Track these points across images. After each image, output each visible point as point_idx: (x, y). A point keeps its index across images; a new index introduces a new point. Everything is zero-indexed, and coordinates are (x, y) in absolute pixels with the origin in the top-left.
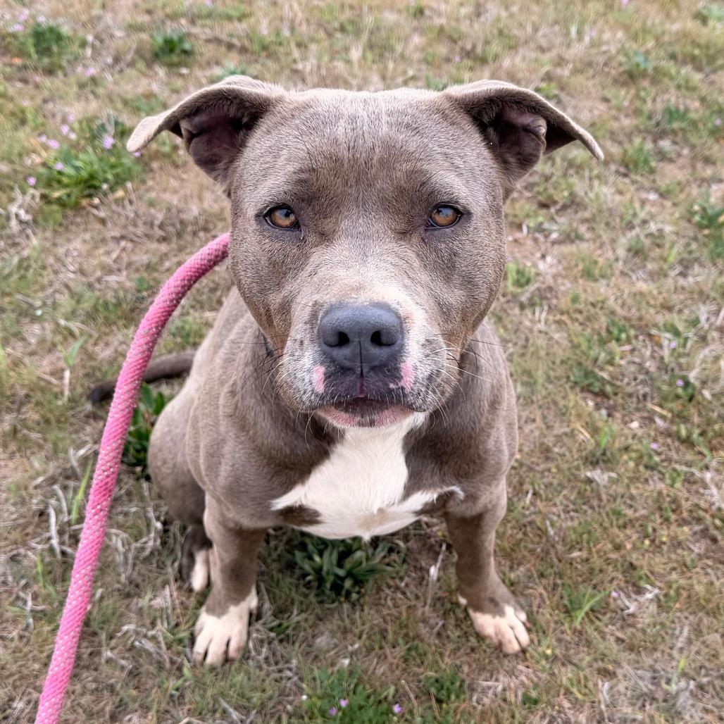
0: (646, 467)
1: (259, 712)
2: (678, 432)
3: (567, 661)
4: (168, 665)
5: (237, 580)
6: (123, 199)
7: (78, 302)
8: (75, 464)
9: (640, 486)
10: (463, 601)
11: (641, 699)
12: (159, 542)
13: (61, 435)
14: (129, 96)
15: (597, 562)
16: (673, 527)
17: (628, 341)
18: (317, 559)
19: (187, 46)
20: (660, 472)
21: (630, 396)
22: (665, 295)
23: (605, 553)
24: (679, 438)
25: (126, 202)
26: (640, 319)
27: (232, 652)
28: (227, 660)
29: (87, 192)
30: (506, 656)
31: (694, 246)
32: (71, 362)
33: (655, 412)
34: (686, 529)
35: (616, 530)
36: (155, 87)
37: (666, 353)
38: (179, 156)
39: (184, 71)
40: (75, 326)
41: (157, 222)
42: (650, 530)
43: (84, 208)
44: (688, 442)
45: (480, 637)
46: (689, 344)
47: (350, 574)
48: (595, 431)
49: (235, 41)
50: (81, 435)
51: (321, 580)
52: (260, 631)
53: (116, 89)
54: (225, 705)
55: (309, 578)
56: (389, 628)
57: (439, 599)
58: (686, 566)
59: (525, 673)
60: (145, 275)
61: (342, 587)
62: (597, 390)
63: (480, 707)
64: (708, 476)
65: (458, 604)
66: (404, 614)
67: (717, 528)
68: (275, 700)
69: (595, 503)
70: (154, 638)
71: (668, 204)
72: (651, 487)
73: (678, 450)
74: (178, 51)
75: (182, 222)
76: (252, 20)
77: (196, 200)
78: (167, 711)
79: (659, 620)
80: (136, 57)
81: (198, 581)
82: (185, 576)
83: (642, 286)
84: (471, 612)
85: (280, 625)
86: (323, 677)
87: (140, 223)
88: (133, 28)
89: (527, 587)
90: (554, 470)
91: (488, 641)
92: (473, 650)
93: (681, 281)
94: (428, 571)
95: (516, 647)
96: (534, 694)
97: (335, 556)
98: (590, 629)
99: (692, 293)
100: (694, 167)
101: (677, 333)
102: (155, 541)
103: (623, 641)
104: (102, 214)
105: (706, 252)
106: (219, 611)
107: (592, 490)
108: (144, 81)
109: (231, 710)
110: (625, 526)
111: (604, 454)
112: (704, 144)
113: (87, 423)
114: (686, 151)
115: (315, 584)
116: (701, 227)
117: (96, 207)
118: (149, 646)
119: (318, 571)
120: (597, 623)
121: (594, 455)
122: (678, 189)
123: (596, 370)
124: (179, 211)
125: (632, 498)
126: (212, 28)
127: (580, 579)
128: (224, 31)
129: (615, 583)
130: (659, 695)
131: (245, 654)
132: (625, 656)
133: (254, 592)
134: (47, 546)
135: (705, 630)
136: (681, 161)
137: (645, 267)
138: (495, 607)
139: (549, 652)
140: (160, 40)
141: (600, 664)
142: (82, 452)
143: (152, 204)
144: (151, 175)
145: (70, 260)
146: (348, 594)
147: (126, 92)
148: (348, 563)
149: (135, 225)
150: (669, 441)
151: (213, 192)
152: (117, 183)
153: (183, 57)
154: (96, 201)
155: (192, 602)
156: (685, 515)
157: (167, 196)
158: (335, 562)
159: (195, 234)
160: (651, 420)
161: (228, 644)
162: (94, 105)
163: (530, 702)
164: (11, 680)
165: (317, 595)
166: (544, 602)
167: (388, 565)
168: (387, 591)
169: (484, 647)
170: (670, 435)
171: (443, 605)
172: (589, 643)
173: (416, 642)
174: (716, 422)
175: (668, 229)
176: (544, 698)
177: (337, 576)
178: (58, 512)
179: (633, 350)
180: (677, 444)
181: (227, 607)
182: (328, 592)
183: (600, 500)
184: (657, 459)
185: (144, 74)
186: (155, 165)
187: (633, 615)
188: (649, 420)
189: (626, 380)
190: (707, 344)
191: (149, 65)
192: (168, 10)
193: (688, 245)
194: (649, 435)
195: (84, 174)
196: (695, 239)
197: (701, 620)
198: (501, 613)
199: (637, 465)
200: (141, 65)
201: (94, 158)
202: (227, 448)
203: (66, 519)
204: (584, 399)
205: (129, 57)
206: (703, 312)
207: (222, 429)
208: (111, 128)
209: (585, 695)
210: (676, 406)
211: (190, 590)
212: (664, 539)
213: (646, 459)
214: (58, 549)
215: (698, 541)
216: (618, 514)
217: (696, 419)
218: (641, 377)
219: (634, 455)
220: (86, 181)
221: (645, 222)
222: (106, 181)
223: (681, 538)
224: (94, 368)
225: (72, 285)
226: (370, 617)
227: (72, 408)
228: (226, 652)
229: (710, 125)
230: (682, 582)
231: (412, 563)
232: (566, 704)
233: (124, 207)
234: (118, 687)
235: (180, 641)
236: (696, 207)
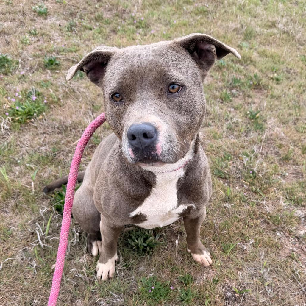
0: (243, 201)
1: (124, 294)
2: (252, 189)
3: (226, 267)
4: (88, 282)
5: (111, 249)
6: (42, 119)
7: (32, 157)
8: (42, 215)
9: (242, 208)
10: (189, 251)
11: (252, 276)
12: (78, 240)
13: (34, 205)
14: (38, 81)
15: (232, 234)
16: (255, 220)
17: (231, 160)
18: (136, 241)
19: (57, 62)
20: (247, 203)
21: (234, 178)
22: (242, 143)
23: (234, 231)
24: (252, 191)
25: (44, 120)
26: (234, 152)
27: (111, 275)
28: (109, 278)
29: (28, 117)
30: (205, 267)
31: (249, 126)
32: (34, 179)
33: (243, 183)
34: (259, 221)
35: (236, 223)
36: (48, 77)
37: (245, 162)
38: (61, 102)
39: (57, 71)
40: (32, 166)
41: (57, 127)
42: (247, 222)
43: (28, 123)
44: (256, 192)
45: (196, 262)
46: (252, 159)
47: (148, 245)
48: (225, 191)
49: (75, 60)
50: (41, 205)
51: (138, 248)
52: (119, 267)
53: (33, 80)
54: (111, 293)
55: (134, 248)
56: (164, 262)
57: (180, 251)
58: (260, 232)
59: (212, 273)
60: (55, 146)
61: (146, 250)
62: (223, 177)
63: (199, 285)
64: (264, 202)
65: (187, 252)
66: (169, 256)
67: (269, 219)
68: (129, 290)
69: (228, 215)
70: (83, 273)
71: (238, 112)
72: (245, 208)
73: (252, 195)
74: (54, 64)
75: (65, 126)
76: (80, 52)
77: (70, 118)
78: (91, 297)
79: (254, 251)
80: (38, 67)
81: (94, 252)
82: (89, 251)
83: (233, 141)
84: (192, 254)
85: (126, 265)
86: (144, 280)
87: (50, 128)
88: (35, 56)
89: (209, 244)
90: (212, 205)
91: (199, 263)
92: (194, 266)
93: (246, 138)
94: (175, 242)
95: (209, 264)
96: (217, 279)
97: (142, 240)
98: (232, 256)
99: (250, 142)
100: (245, 99)
101: (247, 156)
102: (77, 239)
103: (243, 259)
104: (35, 125)
105: (253, 128)
106: (104, 261)
107: (227, 210)
108: (43, 76)
109: (114, 294)
110: (239, 222)
111: (229, 198)
112: (247, 90)
113: (43, 200)
114: (241, 94)
115: (136, 250)
116: (250, 119)
117: (33, 122)
118: (80, 275)
119: (137, 245)
120: (234, 254)
121: (226, 199)
122: (240, 107)
123: (222, 170)
124: (64, 122)
125: (240, 212)
126: (65, 55)
127: (226, 240)
128: (70, 56)
129: (238, 240)
130: (258, 275)
131: (115, 275)
132: (244, 263)
133: (116, 254)
134: (38, 244)
135: (270, 253)
136: (240, 97)
137: (233, 134)
138: (200, 252)
139: (219, 265)
140: (47, 61)
141: (237, 267)
142: (44, 210)
143: (53, 120)
144: (51, 110)
145: (26, 142)
146: (148, 253)
147: (37, 80)
148: (147, 242)
149: (48, 128)
150: (249, 192)
151: (75, 115)
152: (39, 113)
153: (56, 66)
154: (33, 120)
155: (94, 260)
156: (258, 216)
157: (58, 117)
158: (143, 242)
159: (71, 130)
160: (243, 186)
161: (109, 273)
162: (26, 85)
163: (215, 281)
165: (137, 254)
166: (216, 249)
167: (161, 241)
168: (162, 250)
169: (198, 265)
170: (249, 190)
171: (182, 253)
172: (232, 261)
173: (174, 266)
174: (264, 185)
175: (240, 120)
176: (220, 280)
177: (144, 246)
178: (40, 232)
179: (233, 163)
180: (252, 193)
181: (108, 260)
182: (141, 252)
183: (230, 214)
184: (246, 198)
185: (42, 73)
186: (52, 106)
187: (246, 250)
188: (242, 186)
189: (232, 173)
190: (258, 159)
191: (44, 70)
192: (48, 49)
193: (247, 125)
194: (243, 191)
195: (27, 110)
196: (249, 123)
197: (268, 249)
198: (202, 253)
199: (240, 201)
200: (40, 70)
201: (29, 104)
203: (43, 235)
204: (219, 180)
205: (36, 67)
206: (255, 148)
207: (110, 189)
208: (34, 93)
209: (233, 277)
210: (250, 180)
211: (92, 256)
212: (252, 225)
213: (243, 199)
214: (42, 245)
215: (263, 224)
216: (236, 217)
217: (257, 184)
218: (237, 171)
219: (238, 198)
220: (27, 113)
221: (231, 118)
222: (35, 112)
223: (258, 224)
224: (42, 181)
225: (29, 151)
226: (157, 259)
227: (36, 196)
228: (108, 276)
229: (248, 84)
230: (260, 238)
231: (169, 240)
232: (228, 281)
233: (43, 122)
234: (72, 291)
235: (92, 273)
236: (248, 112)
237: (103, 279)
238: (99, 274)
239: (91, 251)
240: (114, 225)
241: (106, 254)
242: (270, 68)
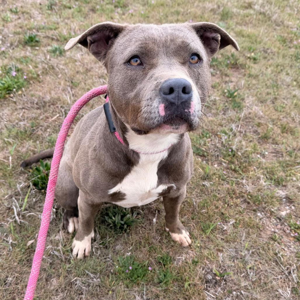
0: (222, 180)
1: (100, 274)
2: (231, 167)
3: (206, 248)
4: (64, 260)
5: (88, 226)
6: (21, 94)
7: (10, 132)
8: (19, 190)
9: (221, 186)
10: (167, 229)
11: (233, 258)
12: (55, 216)
13: (11, 180)
14: (18, 57)
15: (211, 213)
16: (234, 199)
17: (210, 137)
18: (113, 218)
19: (37, 39)
20: (227, 181)
21: (213, 156)
22: (220, 121)
23: (213, 210)
24: (231, 169)
25: (23, 95)
26: (212, 129)
27: (87, 254)
28: (85, 256)
29: (7, 92)
30: (184, 247)
31: (226, 104)
32: (12, 153)
33: (222, 161)
34: (239, 200)
35: (215, 202)
36: (28, 54)
37: (223, 140)
38: (40, 78)
39: (37, 48)
40: (11, 140)
41: (35, 102)
42: (227, 201)
43: (7, 98)
44: (235, 171)
45: (175, 242)
46: (231, 137)
47: (125, 223)
48: (203, 169)
49: (54, 37)
50: (19, 180)
51: (115, 225)
52: (96, 245)
53: (14, 55)
54: (87, 272)
55: (111, 225)
56: (142, 241)
57: (158, 229)
58: (240, 212)
59: (191, 254)
60: (34, 121)
61: (123, 228)
62: (201, 154)
63: (178, 266)
64: (244, 181)
66: (147, 235)
67: (249, 199)
68: (105, 270)
69: (207, 193)
70: (59, 251)
71: (216, 90)
72: (224, 187)
73: (232, 174)
74: (34, 41)
75: (44, 102)
76: (60, 30)
77: (49, 94)
78: (67, 276)
79: (235, 231)
80: (18, 43)
81: (71, 229)
82: (65, 228)
83: (210, 118)
84: (170, 233)
85: (103, 243)
86: (121, 259)
87: (29, 103)
88: (15, 33)
89: (188, 223)
90: (191, 183)
91: (177, 243)
92: (172, 246)
93: (224, 117)
94: (153, 220)
95: (187, 244)
96: (196, 260)
97: (120, 217)
98: (212, 236)
99: (228, 120)
100: (222, 78)
101: (226, 134)
102: (53, 215)
103: (224, 240)
104: (14, 100)
105: (231, 106)
106: (81, 239)
107: (205, 189)
108: (23, 52)
109: (90, 274)
110: (218, 200)
111: (207, 176)
112: (225, 69)
113: (20, 175)
114: (218, 72)
115: (113, 227)
116: (228, 97)
117: (12, 98)
118: (56, 253)
119: (114, 222)
120: (214, 234)
121: (204, 177)
122: (218, 85)
123: (201, 148)
124: (43, 98)
125: (219, 190)
126: (45, 33)
127: (206, 219)
128: (50, 33)
129: (218, 220)
130: (239, 257)
131: (92, 253)
132: (225, 244)
133: (93, 231)
134: (14, 220)
135: (251, 234)
136: (217, 76)
137: (211, 112)
138: (179, 231)
139: (199, 245)
140: (27, 38)
141: (217, 248)
142: (21, 185)
143: (32, 96)
144: (30, 85)
145: (4, 117)
146: (126, 231)
147: (17, 56)
148: (125, 219)
149: (27, 104)
150: (228, 170)
151: (54, 91)
152: (18, 89)
153: (36, 43)
154: (12, 95)
155: (70, 237)
156: (238, 195)
157: (37, 93)
158: (120, 219)
159: (49, 106)
160: (221, 164)
161: (85, 251)
162: (6, 61)
163: (195, 263)
164: (6, 270)
165: (114, 231)
166: (194, 228)
167: (138, 219)
168: (139, 228)
169: (176, 245)
170: (228, 169)
171: (160, 231)
172: (212, 241)
173: (152, 245)
174: (243, 163)
175: (217, 98)
176: (200, 261)
177: (121, 224)
178: (16, 207)
179: (211, 140)
180: (231, 171)
181: (84, 237)
182: (118, 230)
183: (208, 192)
184: (225, 177)
185: (22, 49)
186: (31, 82)
187: (226, 230)
188: (220, 164)
189: (211, 151)
190: (236, 137)
191: (24, 47)
192: (28, 27)
193: (224, 104)
194: (221, 169)
195: (6, 85)
196: (227, 102)
197: (249, 230)
198: (181, 233)
199: (219, 179)
200: (21, 46)
201: (9, 80)
202: (92, 172)
203: (19, 210)
204: (198, 158)
205: (16, 44)
206: (233, 126)
207: (90, 164)
208: (14, 69)
209: (214, 258)
210: (228, 158)
211: (68, 233)
212: (232, 204)
213: (222, 177)
214: (18, 221)
215: (243, 204)
216: (215, 196)
217: (236, 163)
218: (216, 149)
219: (217, 176)
220: (7, 88)
221: (209, 97)
222: (14, 88)
223: (238, 203)
224: (20, 156)
225: (7, 126)
226: (134, 238)
227: (13, 171)
228: (84, 254)
229: (225, 63)
230: (241, 218)
231: (146, 218)
232: (208, 262)
233: (22, 97)
234: (47, 269)
235: (67, 251)
236: (226, 91)
237: (79, 257)
238: (75, 252)
239: (67, 228)
240: (92, 202)
241: (82, 232)
242: (247, 48)
